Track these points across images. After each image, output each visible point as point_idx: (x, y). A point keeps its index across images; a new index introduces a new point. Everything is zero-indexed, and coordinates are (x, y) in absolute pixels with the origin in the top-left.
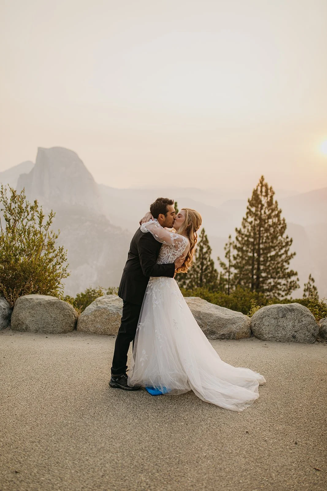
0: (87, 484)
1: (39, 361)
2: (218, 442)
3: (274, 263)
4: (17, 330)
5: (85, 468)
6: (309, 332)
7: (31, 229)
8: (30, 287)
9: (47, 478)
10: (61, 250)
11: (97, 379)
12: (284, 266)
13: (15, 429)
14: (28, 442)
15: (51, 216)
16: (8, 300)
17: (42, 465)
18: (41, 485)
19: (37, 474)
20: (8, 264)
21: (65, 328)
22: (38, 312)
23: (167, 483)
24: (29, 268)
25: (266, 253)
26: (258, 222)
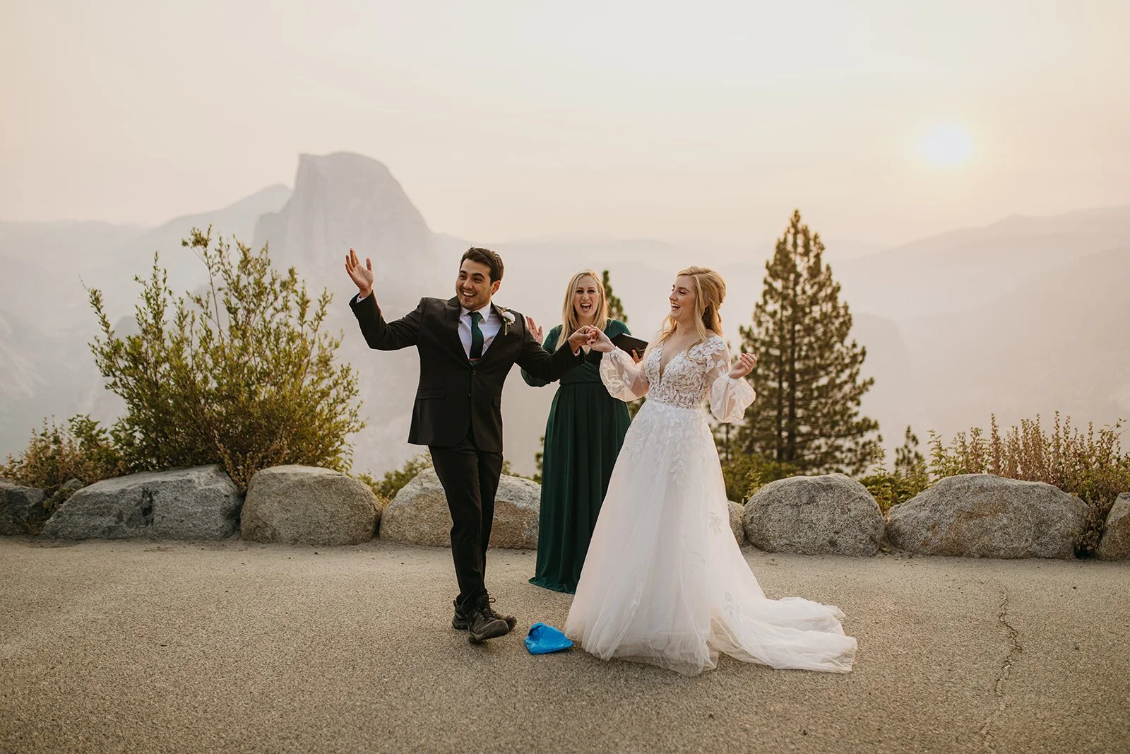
1: (298, 597)
2: (651, 734)
3: (826, 403)
4: (254, 540)
6: (864, 532)
7: (282, 330)
8: (282, 450)
10: (345, 371)
11: (419, 628)
12: (848, 409)
13: (249, 718)
14: (275, 739)
15: (324, 301)
16: (234, 478)
20: (234, 403)
21: (355, 534)
22: (297, 501)
24: (278, 410)
25: (808, 380)
26: (789, 312)
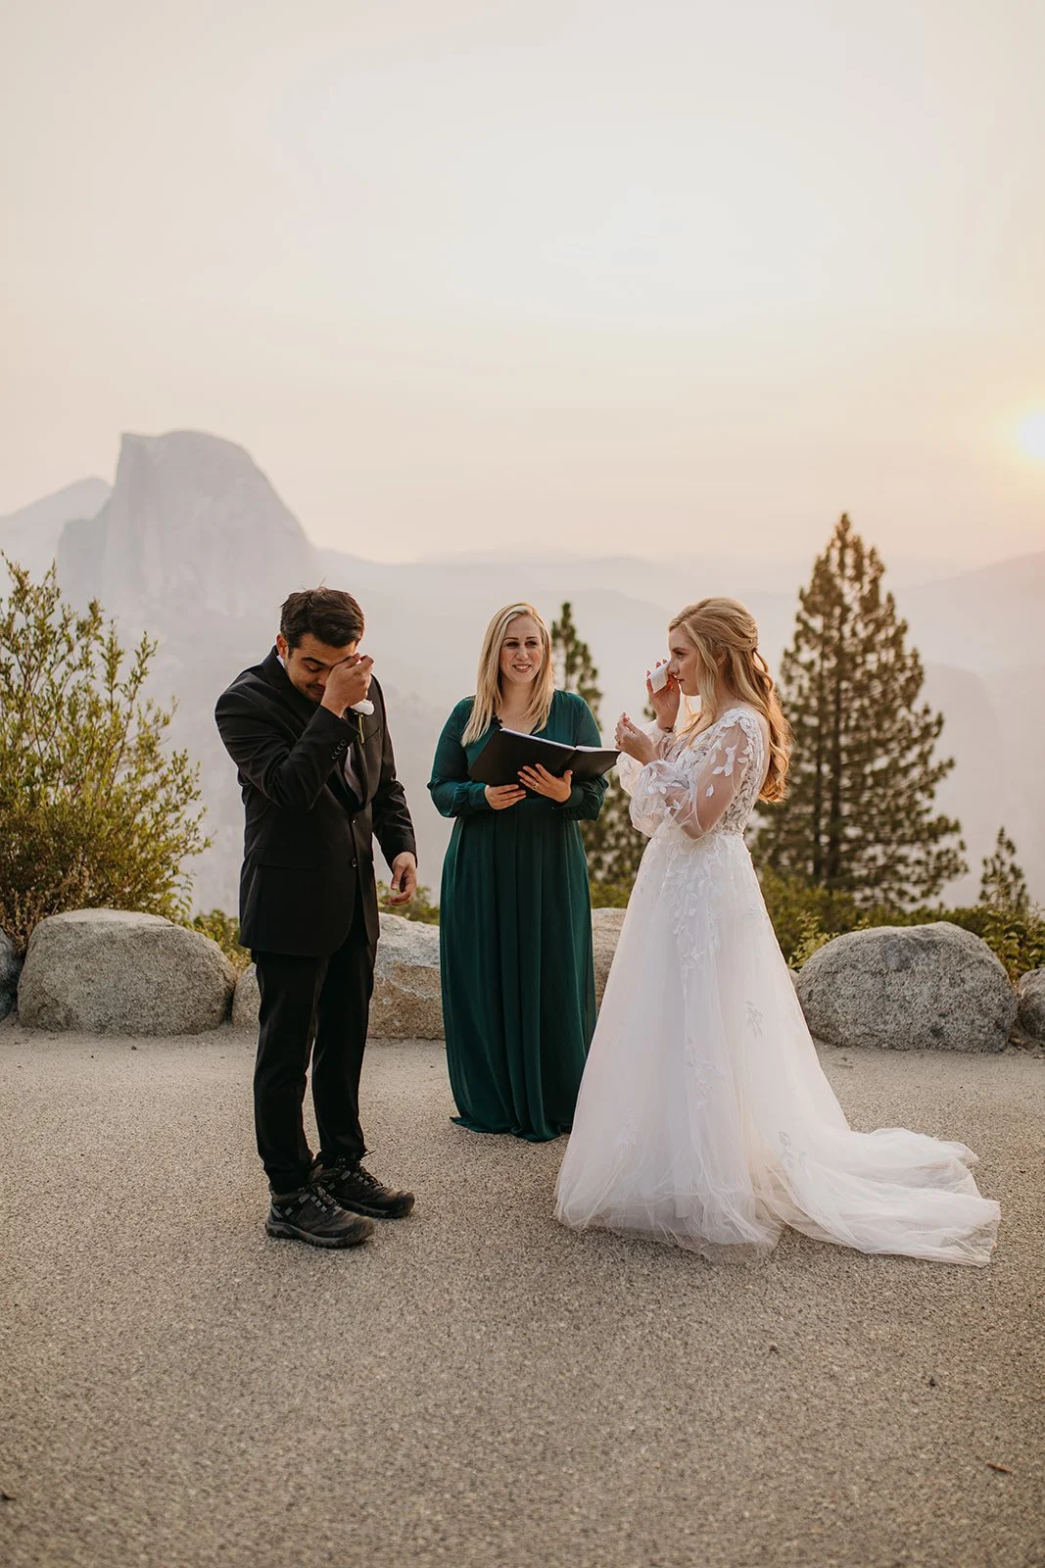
0: (238, 1535)
1: (102, 1126)
2: (676, 1385)
3: (884, 796)
4: (37, 1026)
5: (236, 1479)
6: (986, 1015)
7: (79, 697)
8: (81, 884)
9: (107, 1516)
10: (180, 762)
12: (917, 803)
13: (10, 1355)
14: (50, 1397)
15: (144, 653)
16: (8, 930)
17: (93, 1473)
18: (81, 1539)
19: (73, 1505)
21: (195, 1016)
22: (104, 966)
23: (504, 1525)
24: (74, 823)
25: (858, 761)
26: (832, 663)
